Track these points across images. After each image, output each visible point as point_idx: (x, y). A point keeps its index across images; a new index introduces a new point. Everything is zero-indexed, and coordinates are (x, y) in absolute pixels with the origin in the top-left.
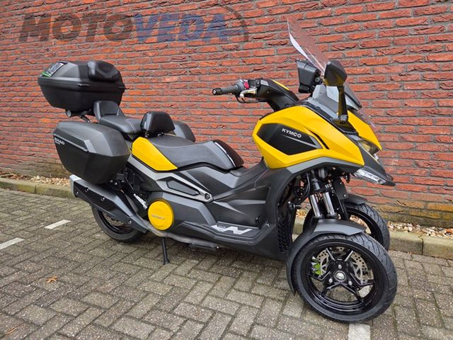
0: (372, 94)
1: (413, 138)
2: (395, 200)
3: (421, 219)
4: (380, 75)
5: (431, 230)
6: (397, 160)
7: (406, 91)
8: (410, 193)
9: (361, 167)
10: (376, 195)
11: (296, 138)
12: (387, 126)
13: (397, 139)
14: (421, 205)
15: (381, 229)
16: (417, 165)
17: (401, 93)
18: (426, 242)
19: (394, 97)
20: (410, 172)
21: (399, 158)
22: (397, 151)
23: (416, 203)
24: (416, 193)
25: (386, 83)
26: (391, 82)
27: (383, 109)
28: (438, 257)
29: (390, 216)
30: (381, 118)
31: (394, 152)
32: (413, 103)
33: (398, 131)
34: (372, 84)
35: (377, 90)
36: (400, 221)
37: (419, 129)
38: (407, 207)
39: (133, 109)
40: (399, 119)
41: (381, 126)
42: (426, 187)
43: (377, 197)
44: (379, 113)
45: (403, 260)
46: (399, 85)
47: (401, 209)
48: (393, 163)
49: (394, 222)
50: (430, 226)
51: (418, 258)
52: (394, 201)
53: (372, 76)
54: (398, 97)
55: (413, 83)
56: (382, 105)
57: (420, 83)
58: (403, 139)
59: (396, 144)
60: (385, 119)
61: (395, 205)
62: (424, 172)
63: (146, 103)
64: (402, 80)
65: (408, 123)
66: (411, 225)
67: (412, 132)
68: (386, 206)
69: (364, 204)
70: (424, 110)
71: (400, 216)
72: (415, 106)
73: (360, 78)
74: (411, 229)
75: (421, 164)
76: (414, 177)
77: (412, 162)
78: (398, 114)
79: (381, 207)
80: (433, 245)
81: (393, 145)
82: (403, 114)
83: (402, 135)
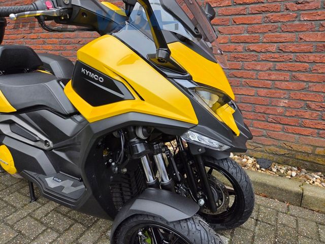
0: (264, 27)
1: (307, 77)
2: (282, 142)
3: (307, 163)
4: (274, 4)
5: (316, 177)
6: (286, 101)
7: (303, 23)
8: (298, 136)
9: (193, 127)
10: (263, 136)
11: (98, 82)
12: (278, 64)
13: (288, 78)
14: (309, 149)
15: (244, 190)
16: (309, 107)
17: (297, 25)
18: (306, 193)
19: (289, 30)
20: (299, 114)
21: (289, 98)
22: (287, 92)
23: (304, 146)
24: (305, 137)
25: (280, 14)
26: (286, 12)
27: (276, 45)
28: (318, 211)
29: (275, 158)
30: (272, 55)
31: (284, 92)
32: (309, 37)
33: (290, 69)
34: (264, 15)
35: (270, 22)
36: (285, 163)
37: (314, 67)
38: (294, 150)
39: (50, 45)
40: (292, 56)
41: (271, 63)
42: (317, 131)
43: (264, 138)
44: (270, 49)
45: (278, 212)
46: (296, 15)
47: (286, 152)
48: (282, 104)
49: (279, 163)
50: (316, 171)
51: (295, 210)
52: (280, 143)
53: (265, 5)
54: (292, 30)
55: (311, 12)
56: (275, 39)
57: (319, 12)
58: (295, 79)
59: (287, 83)
60: (277, 55)
61: (281, 147)
62: (315, 115)
63: (60, 40)
64: (299, 10)
65: (302, 60)
66: (296, 169)
67: (306, 71)
68: (272, 148)
69: (226, 159)
70: (321, 44)
71: (285, 158)
72: (312, 40)
73: (252, 8)
74: (294, 174)
75: (313, 106)
76: (303, 120)
77: (303, 104)
78: (291, 50)
79: (267, 148)
80: (314, 198)
81: (284, 85)
82: (297, 49)
83: (294, 73)
